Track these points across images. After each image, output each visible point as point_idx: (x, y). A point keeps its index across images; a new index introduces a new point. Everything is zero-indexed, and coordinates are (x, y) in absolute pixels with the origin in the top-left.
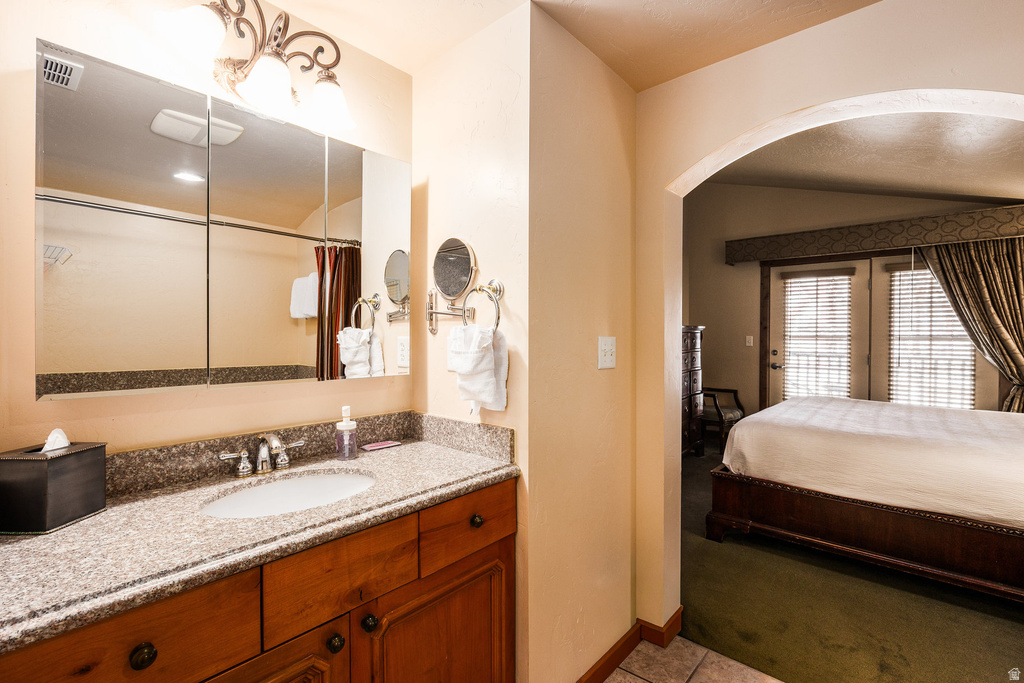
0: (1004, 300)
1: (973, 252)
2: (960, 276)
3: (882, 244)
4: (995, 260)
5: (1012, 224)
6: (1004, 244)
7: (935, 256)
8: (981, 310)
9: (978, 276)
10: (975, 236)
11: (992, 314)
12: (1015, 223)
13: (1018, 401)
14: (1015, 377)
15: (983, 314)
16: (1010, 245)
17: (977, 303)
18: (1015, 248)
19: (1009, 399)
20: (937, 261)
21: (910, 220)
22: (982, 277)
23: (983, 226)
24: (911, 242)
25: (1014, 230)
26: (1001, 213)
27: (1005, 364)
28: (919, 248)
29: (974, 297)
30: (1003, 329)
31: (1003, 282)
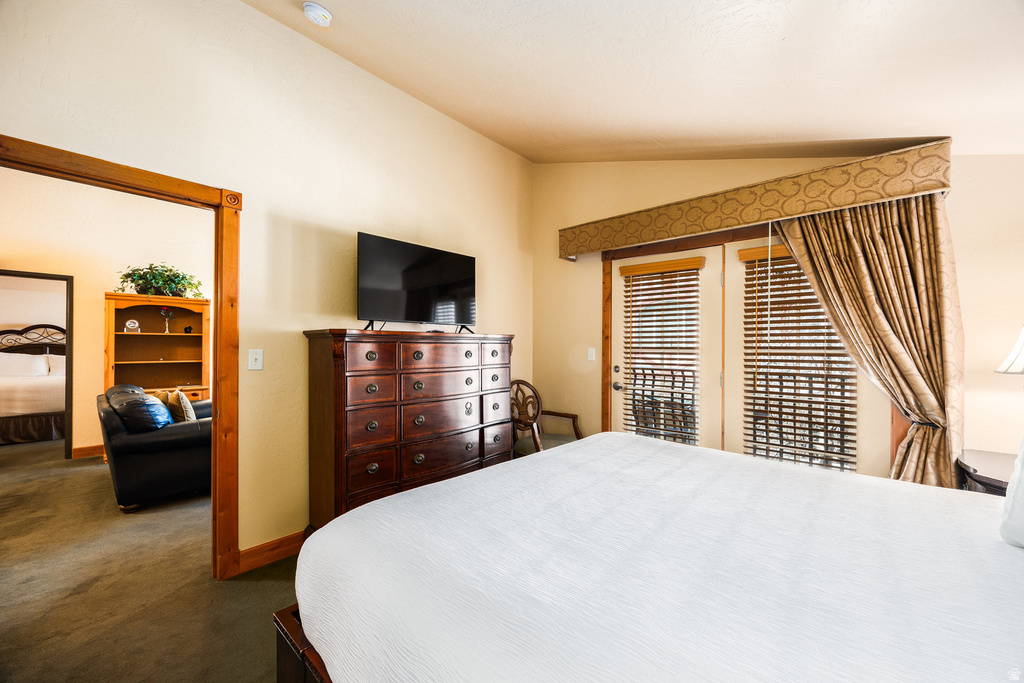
0: (895, 293)
1: (849, 225)
2: (832, 260)
3: (731, 221)
4: (883, 235)
5: (904, 177)
6: (895, 209)
7: (798, 233)
8: (861, 310)
9: (856, 258)
10: (852, 199)
11: (877, 316)
12: (908, 174)
13: (918, 447)
14: (913, 411)
15: (864, 317)
16: (903, 211)
17: (856, 299)
18: (911, 213)
19: (904, 443)
20: (801, 240)
21: (763, 184)
22: (862, 261)
23: (862, 184)
24: (766, 215)
25: (908, 186)
26: (888, 162)
27: (898, 391)
28: (778, 222)
29: (852, 291)
30: (893, 338)
31: (893, 267)
